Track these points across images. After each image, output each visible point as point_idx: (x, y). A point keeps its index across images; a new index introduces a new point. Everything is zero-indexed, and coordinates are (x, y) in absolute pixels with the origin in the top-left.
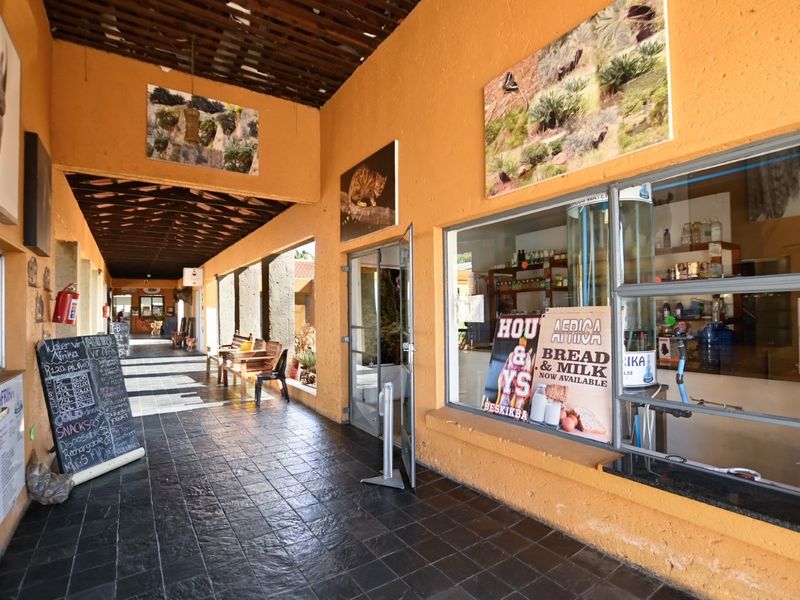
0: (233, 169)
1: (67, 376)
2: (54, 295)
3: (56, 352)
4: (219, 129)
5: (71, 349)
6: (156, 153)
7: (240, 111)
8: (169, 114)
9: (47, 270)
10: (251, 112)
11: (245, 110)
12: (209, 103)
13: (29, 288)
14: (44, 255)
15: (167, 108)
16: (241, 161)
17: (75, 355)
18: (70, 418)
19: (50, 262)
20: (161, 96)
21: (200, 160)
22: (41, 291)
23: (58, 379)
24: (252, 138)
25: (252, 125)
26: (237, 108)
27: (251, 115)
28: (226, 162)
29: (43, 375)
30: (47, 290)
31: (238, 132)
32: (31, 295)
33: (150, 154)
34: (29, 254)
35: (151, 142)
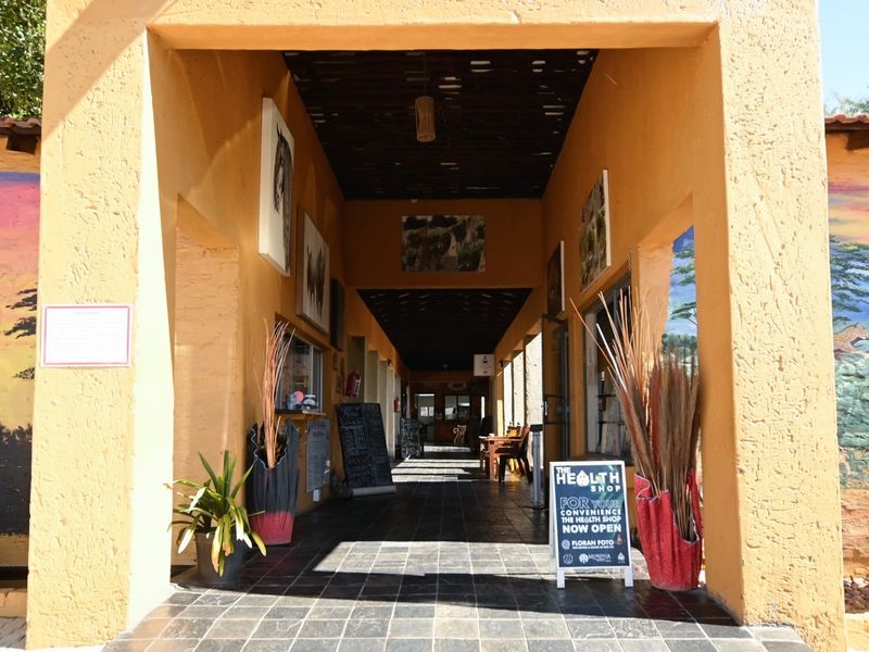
0: (464, 269)
1: (351, 427)
2: (346, 377)
3: (346, 411)
4: (453, 238)
5: (354, 410)
6: (408, 267)
7: (469, 219)
8: (416, 236)
9: (343, 360)
10: (479, 217)
11: (474, 218)
12: (445, 219)
13: (333, 371)
14: (340, 350)
15: (415, 231)
16: (470, 261)
17: (356, 414)
18: (352, 454)
19: (343, 355)
20: (412, 223)
21: (439, 267)
22: (339, 373)
23: (347, 428)
24: (480, 240)
25: (480, 229)
26: (467, 217)
27: (479, 220)
28: (459, 264)
29: (339, 425)
30: (342, 373)
31: (468, 238)
32: (334, 375)
33: (404, 269)
34: (333, 350)
35: (405, 260)
